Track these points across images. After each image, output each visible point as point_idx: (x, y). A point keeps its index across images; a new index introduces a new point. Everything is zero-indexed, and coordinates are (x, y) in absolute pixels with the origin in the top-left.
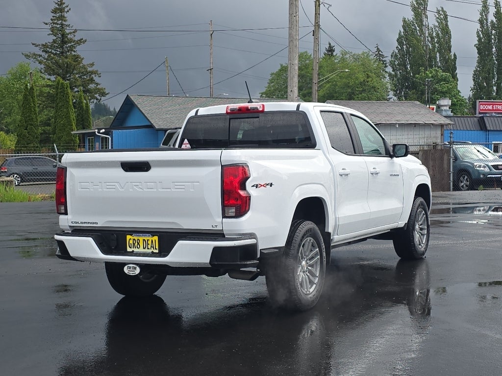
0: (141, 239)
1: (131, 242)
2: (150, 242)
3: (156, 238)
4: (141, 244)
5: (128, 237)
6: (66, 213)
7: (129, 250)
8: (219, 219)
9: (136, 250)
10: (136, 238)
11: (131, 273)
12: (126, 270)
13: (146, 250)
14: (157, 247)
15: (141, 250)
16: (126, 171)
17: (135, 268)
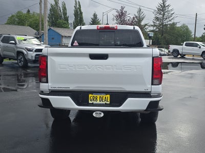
0: (98, 96)
1: (92, 98)
2: (104, 98)
3: (109, 96)
4: (98, 99)
5: (90, 95)
6: (47, 82)
7: (90, 102)
8: (149, 86)
9: (95, 102)
10: (95, 96)
11: (98, 116)
12: (94, 114)
13: (101, 102)
14: (109, 101)
15: (98, 102)
16: (91, 59)
17: (101, 114)
